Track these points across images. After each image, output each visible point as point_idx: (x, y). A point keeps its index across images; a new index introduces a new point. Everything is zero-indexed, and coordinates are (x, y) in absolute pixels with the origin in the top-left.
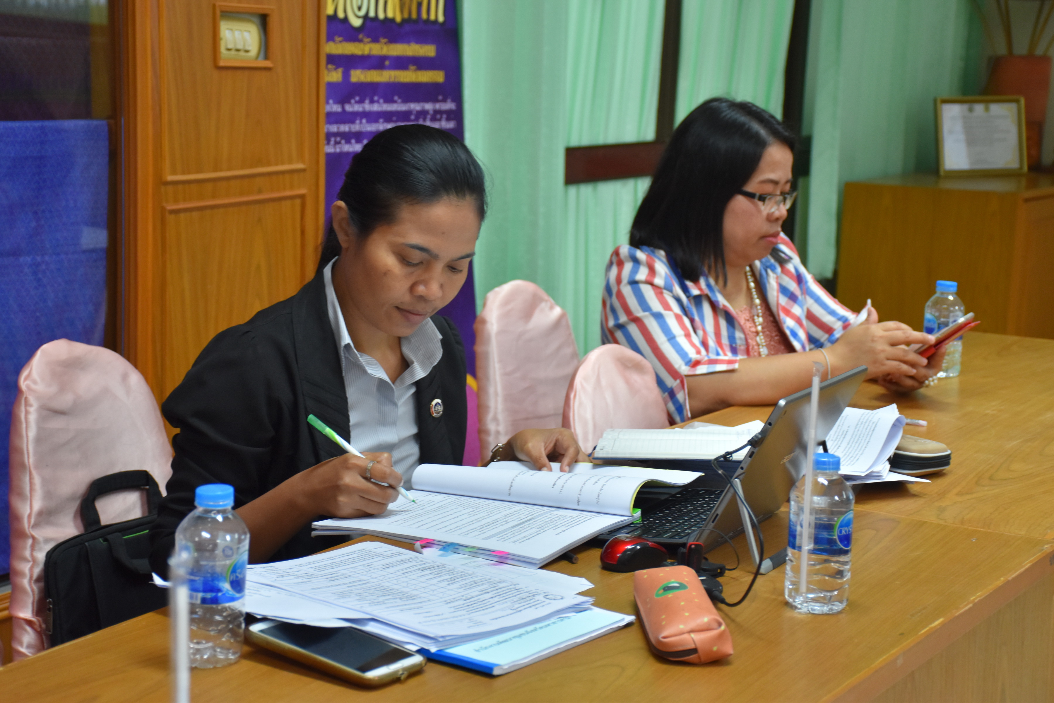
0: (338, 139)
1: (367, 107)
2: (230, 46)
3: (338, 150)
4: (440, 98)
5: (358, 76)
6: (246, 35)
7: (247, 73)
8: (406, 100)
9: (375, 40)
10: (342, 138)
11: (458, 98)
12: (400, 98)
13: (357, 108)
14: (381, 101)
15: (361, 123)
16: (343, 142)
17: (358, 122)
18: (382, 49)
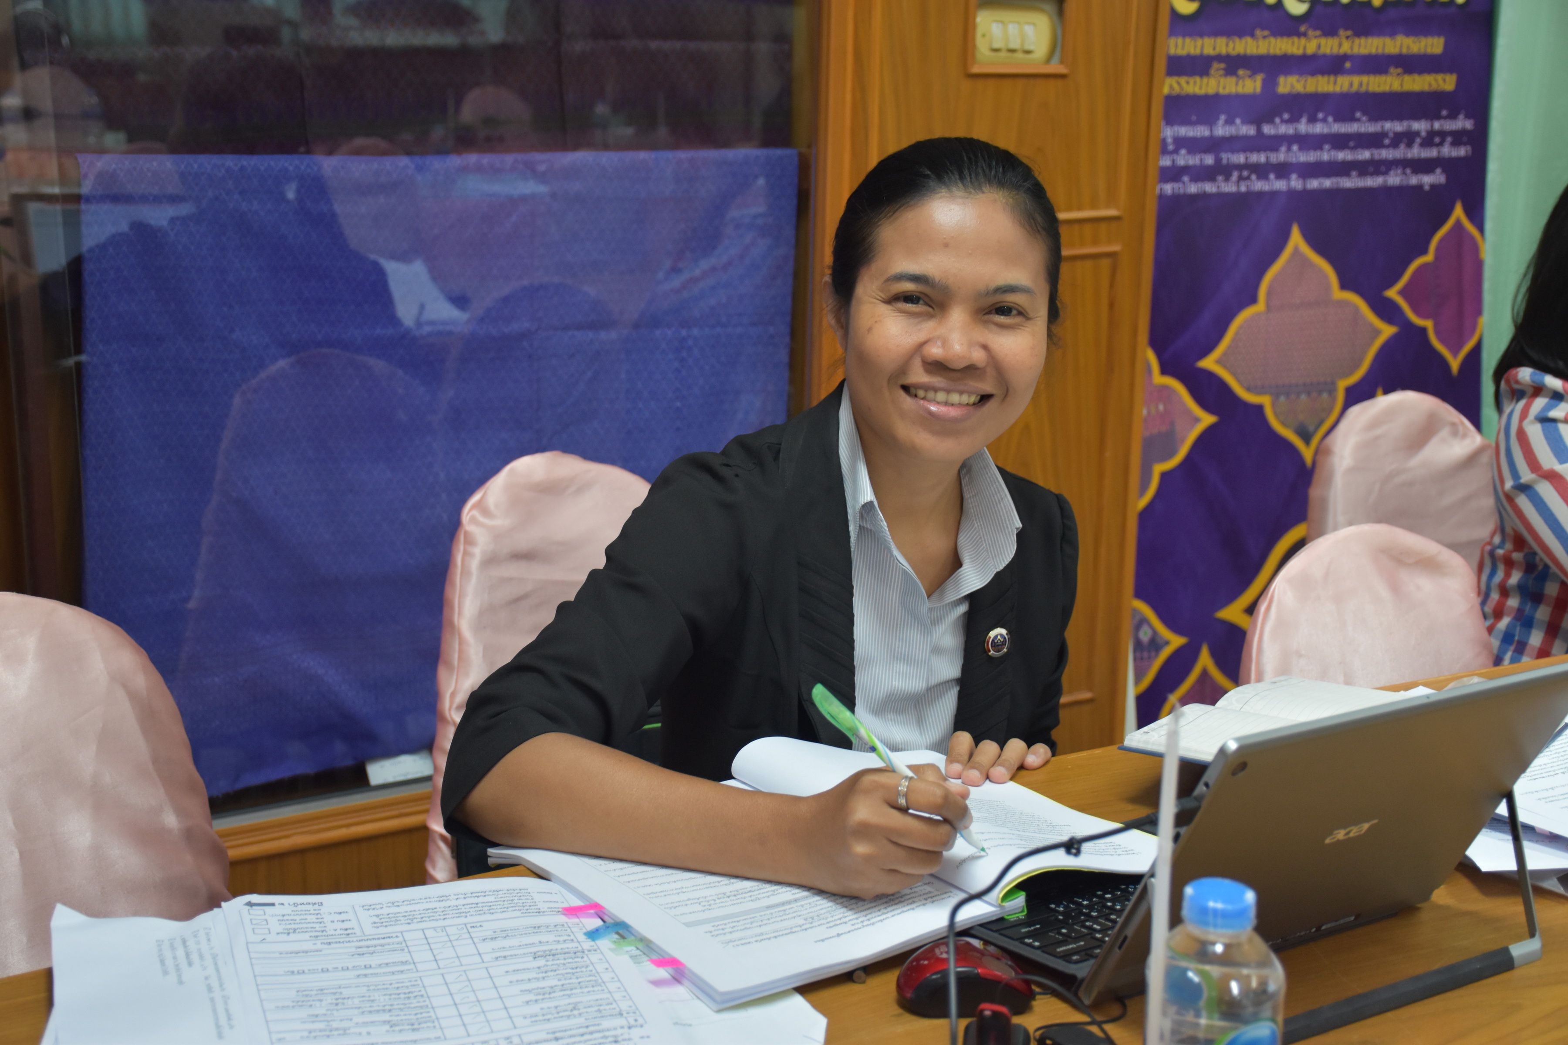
0: (1245, 173)
1: (1303, 127)
2: (996, 45)
3: (1243, 189)
4: (1444, 113)
5: (1289, 84)
6: (1029, 30)
7: (1020, 83)
8: (1374, 118)
9: (1330, 32)
10: (1251, 172)
11: (1482, 115)
12: (1365, 113)
13: (1284, 129)
14: (1330, 119)
15: (1289, 149)
16: (1254, 177)
17: (1283, 149)
18: (1340, 45)
